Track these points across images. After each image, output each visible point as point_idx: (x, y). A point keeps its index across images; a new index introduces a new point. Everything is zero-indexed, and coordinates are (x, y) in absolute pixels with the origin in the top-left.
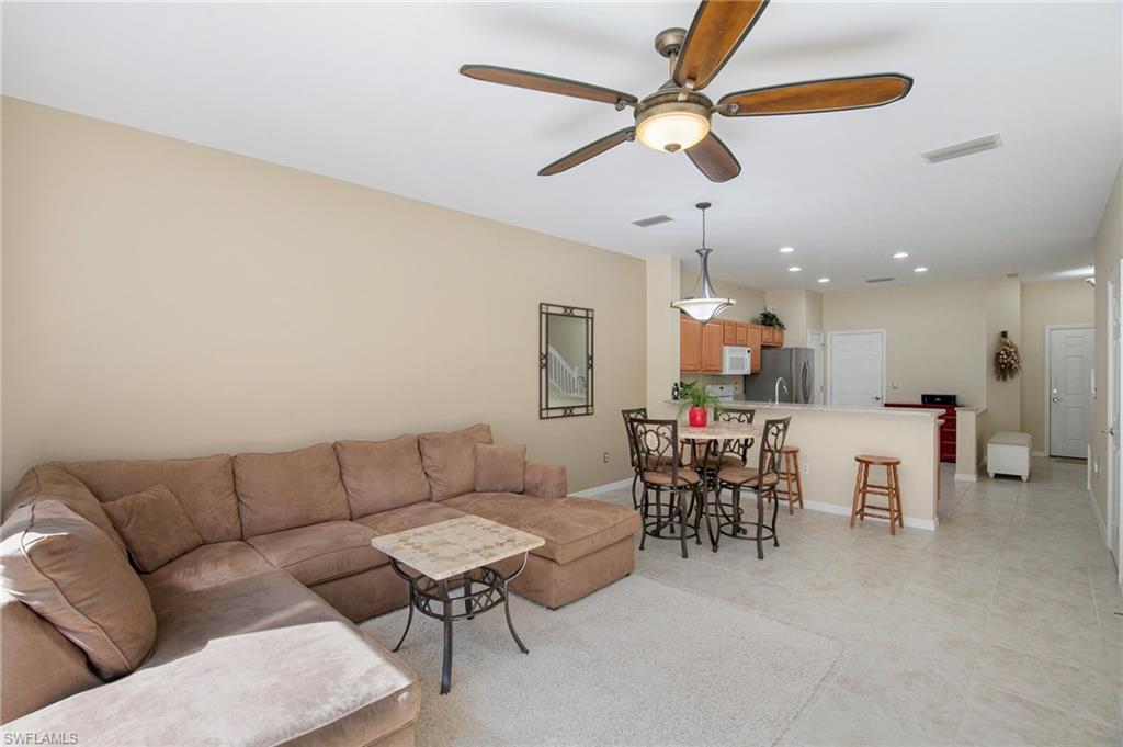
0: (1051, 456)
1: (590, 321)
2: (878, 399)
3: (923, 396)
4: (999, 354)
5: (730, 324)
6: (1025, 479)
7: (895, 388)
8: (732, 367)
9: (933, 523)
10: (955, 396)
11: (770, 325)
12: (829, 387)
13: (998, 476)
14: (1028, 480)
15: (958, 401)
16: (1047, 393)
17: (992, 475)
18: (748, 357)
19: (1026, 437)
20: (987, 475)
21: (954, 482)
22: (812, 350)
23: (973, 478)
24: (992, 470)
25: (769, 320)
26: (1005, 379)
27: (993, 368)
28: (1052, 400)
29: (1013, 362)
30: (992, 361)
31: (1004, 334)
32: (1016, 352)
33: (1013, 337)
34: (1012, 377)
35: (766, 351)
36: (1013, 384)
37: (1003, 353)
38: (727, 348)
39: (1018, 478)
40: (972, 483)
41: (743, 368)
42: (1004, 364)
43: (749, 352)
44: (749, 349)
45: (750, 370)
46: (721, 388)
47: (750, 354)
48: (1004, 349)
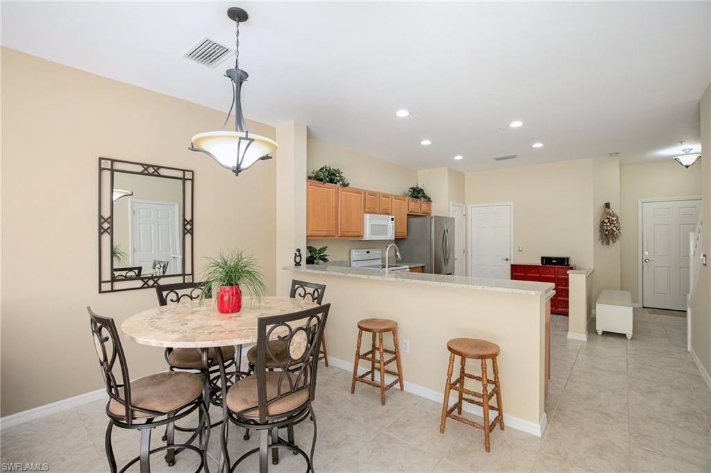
0: (644, 307)
1: (188, 184)
2: (507, 260)
3: (542, 258)
4: (603, 222)
5: (372, 194)
6: (629, 337)
7: (520, 251)
8: (372, 233)
9: (538, 426)
10: (568, 259)
11: (417, 197)
12: (469, 249)
13: (605, 333)
14: (632, 339)
15: (572, 263)
16: (640, 255)
17: (600, 333)
18: (391, 225)
19: (628, 294)
20: (596, 332)
21: (566, 341)
22: (453, 219)
23: (583, 337)
24: (600, 328)
25: (417, 193)
26: (608, 243)
27: (598, 234)
28: (645, 260)
29: (614, 229)
30: (598, 230)
31: (607, 205)
32: (617, 219)
33: (614, 208)
34: (614, 242)
35: (413, 220)
36: (615, 247)
37: (607, 221)
38: (367, 216)
39: (623, 336)
40: (583, 342)
41: (386, 234)
42: (608, 231)
43: (392, 219)
44: (393, 217)
45: (394, 236)
46: (368, 252)
47: (394, 222)
48: (608, 218)
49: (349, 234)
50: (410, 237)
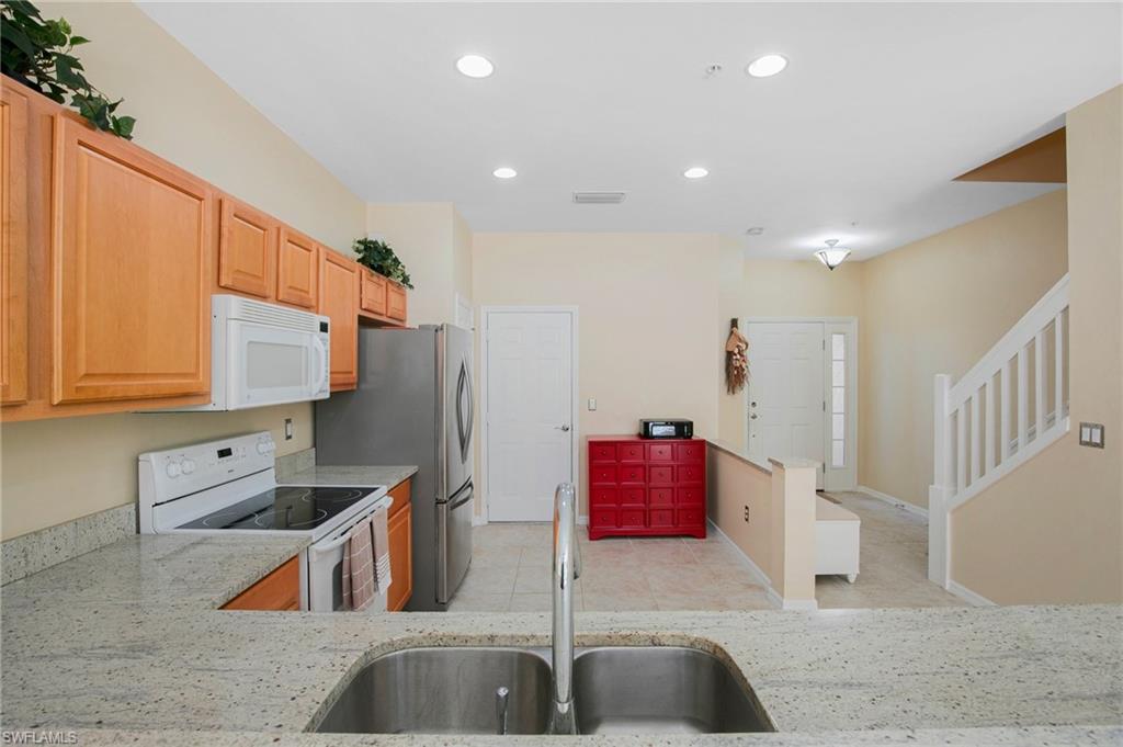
2: (565, 430)
4: (732, 353)
6: (853, 578)
7: (591, 409)
8: (252, 384)
10: (692, 423)
11: (378, 270)
14: (860, 581)
16: (745, 408)
18: (321, 347)
26: (734, 392)
27: (724, 376)
29: (744, 365)
31: (734, 323)
33: (744, 329)
34: (741, 388)
35: (370, 335)
37: (736, 351)
38: (232, 304)
42: (737, 368)
43: (324, 328)
44: (326, 320)
45: (328, 387)
46: (224, 453)
47: (327, 336)
48: (738, 346)
49: (134, 387)
50: (363, 386)
